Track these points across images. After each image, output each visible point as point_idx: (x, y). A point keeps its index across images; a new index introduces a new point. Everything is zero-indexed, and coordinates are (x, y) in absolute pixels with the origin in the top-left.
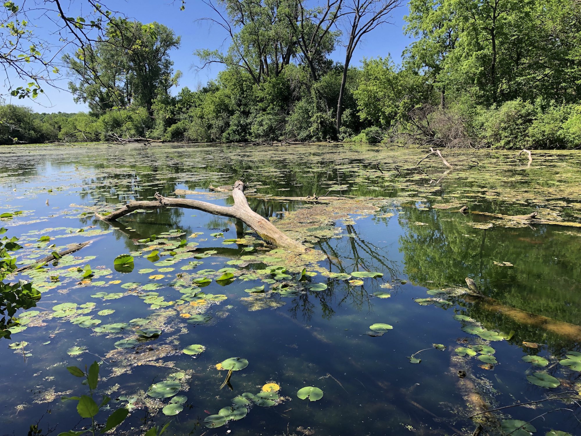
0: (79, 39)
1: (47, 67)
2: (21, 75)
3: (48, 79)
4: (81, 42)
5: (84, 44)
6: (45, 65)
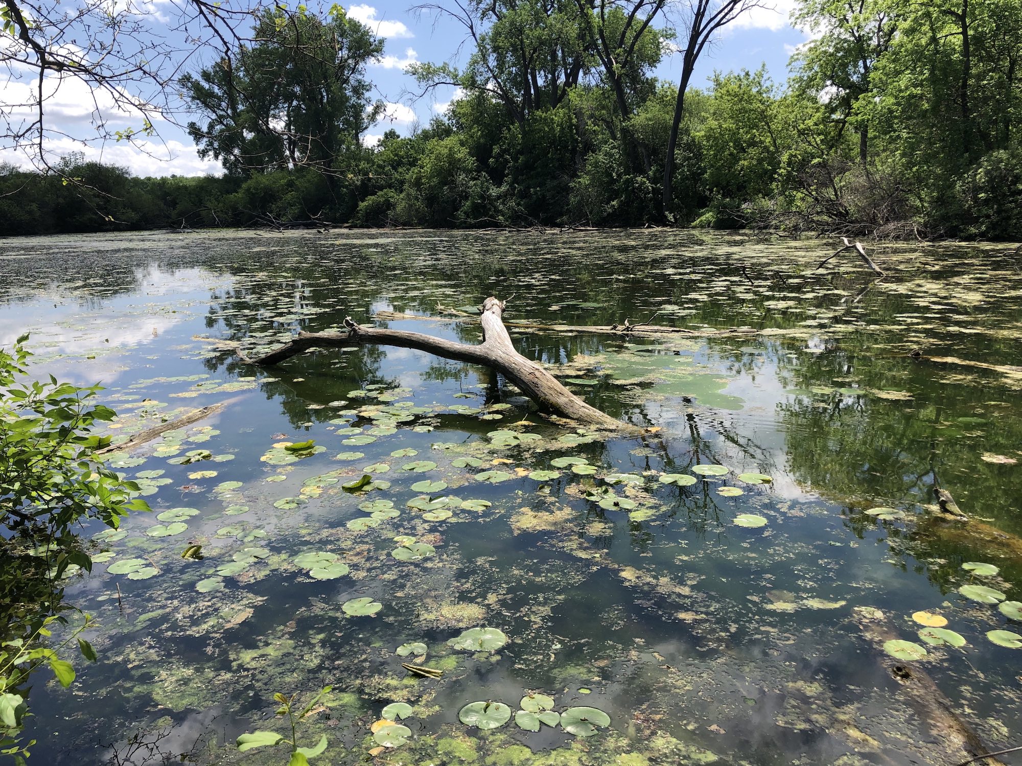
0: (221, 38)
1: (163, 89)
2: (120, 104)
4: (225, 43)
5: (230, 46)
6: (161, 85)
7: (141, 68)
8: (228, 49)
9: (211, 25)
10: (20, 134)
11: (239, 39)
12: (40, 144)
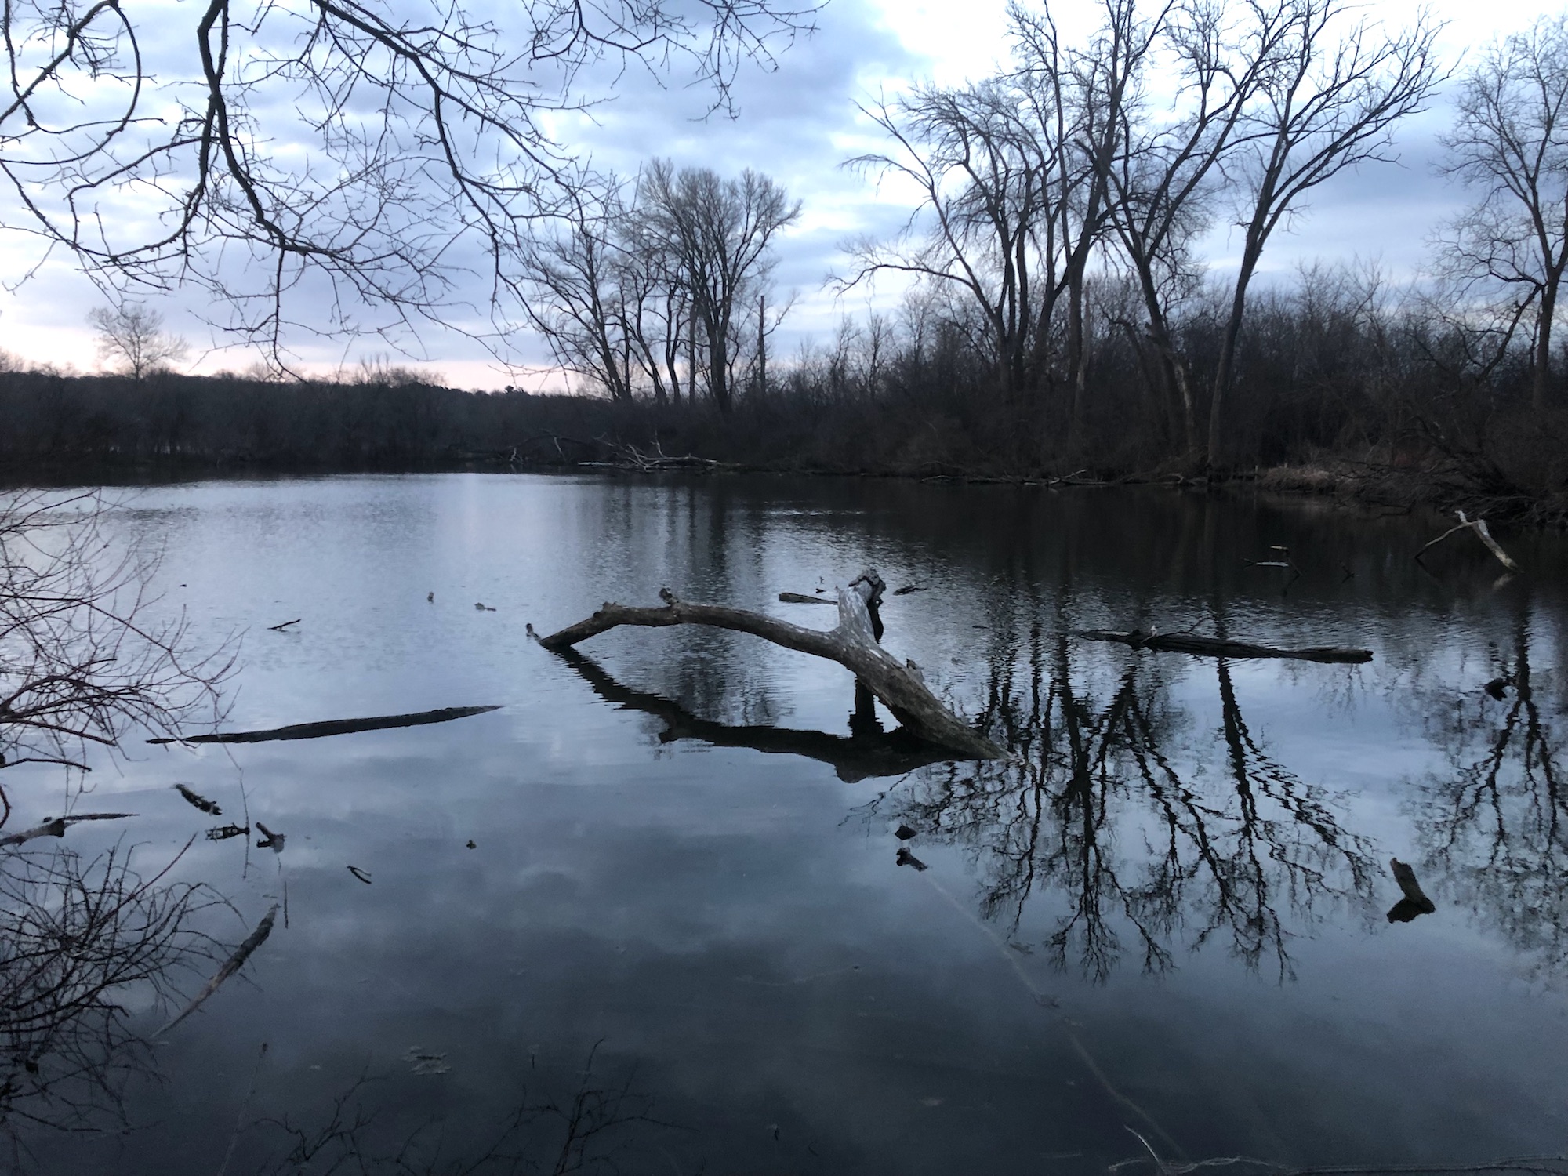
0: (488, 220)
1: (422, 277)
2: (366, 296)
3: (423, 301)
4: (491, 224)
5: (497, 229)
6: (419, 272)
7: (397, 253)
8: (495, 232)
9: (475, 204)
10: (255, 326)
11: (512, 218)
12: (275, 341)
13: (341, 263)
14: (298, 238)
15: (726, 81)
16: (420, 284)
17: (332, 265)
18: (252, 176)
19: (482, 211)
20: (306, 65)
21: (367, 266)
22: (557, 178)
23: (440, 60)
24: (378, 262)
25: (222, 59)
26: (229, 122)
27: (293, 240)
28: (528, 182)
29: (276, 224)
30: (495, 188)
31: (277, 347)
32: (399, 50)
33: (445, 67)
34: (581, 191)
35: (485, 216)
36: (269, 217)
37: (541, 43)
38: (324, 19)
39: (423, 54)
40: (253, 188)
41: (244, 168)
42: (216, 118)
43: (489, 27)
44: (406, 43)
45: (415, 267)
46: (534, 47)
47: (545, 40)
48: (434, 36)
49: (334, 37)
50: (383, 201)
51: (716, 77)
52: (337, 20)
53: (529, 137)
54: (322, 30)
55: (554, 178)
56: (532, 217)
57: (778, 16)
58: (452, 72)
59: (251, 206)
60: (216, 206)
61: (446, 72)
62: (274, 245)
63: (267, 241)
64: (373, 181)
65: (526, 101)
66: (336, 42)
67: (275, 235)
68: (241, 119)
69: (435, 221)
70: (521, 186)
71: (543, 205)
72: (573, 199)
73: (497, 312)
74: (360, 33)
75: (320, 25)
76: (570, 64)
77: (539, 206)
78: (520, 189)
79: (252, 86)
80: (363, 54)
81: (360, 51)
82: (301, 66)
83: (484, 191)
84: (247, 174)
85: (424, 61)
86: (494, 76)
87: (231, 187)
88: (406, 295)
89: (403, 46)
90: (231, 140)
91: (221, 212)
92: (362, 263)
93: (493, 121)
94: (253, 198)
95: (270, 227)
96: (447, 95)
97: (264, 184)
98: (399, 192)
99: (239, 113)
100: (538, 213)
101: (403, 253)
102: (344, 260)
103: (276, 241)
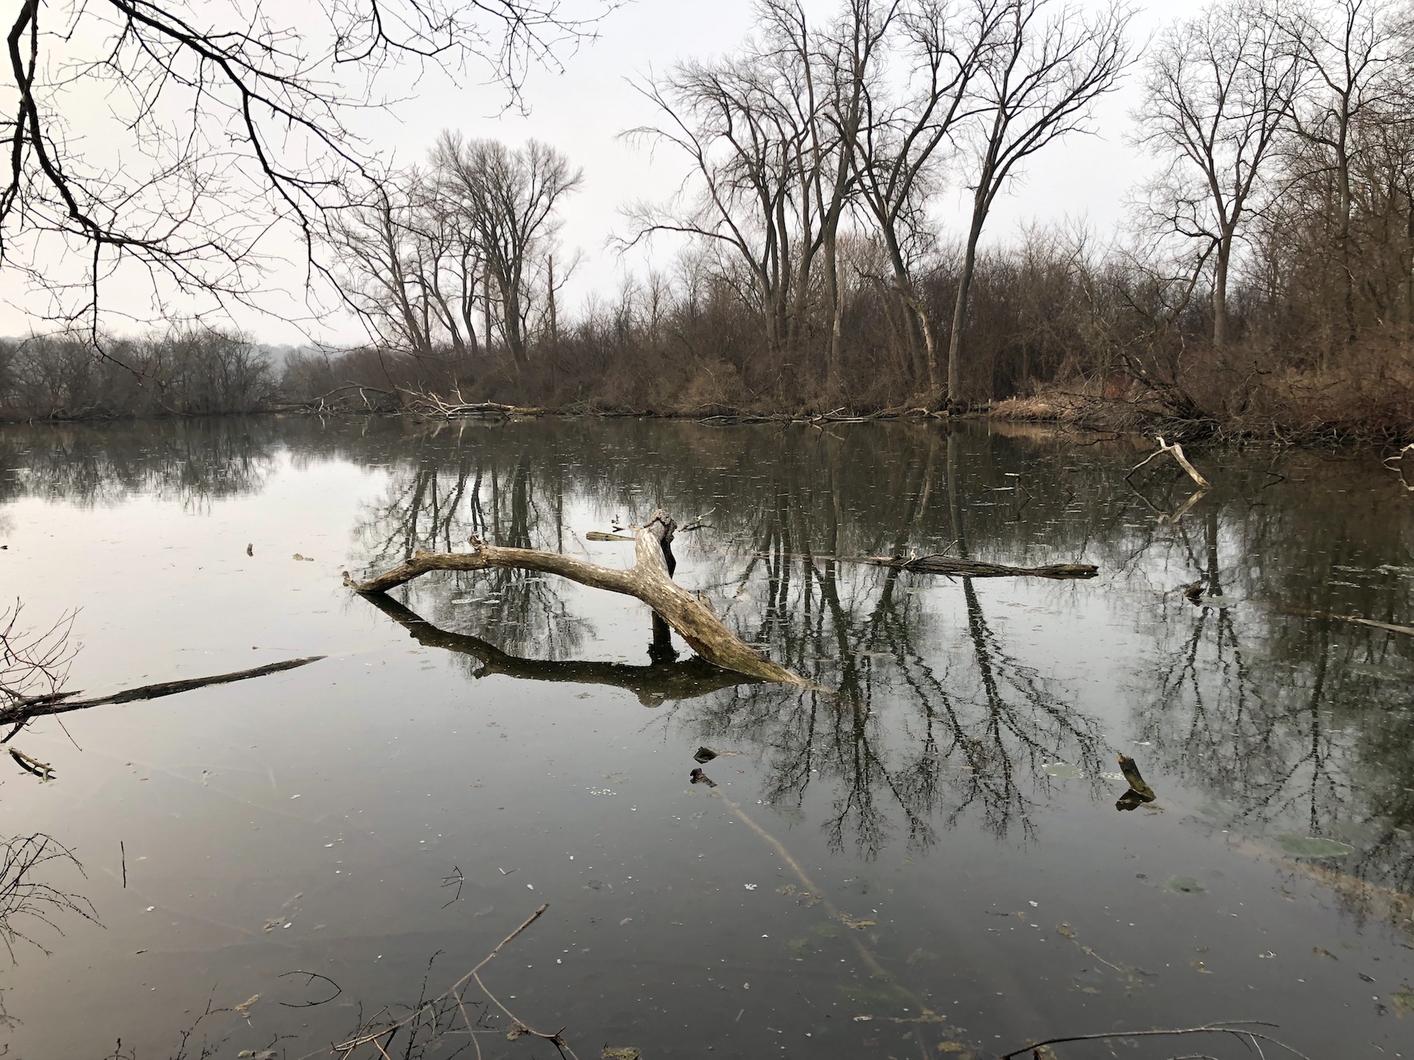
0: (300, 212)
1: (237, 266)
2: (183, 285)
4: (302, 216)
5: (308, 219)
6: (234, 261)
7: (212, 244)
8: (306, 222)
9: (286, 197)
10: (74, 315)
11: (322, 209)
12: (94, 329)
13: (158, 255)
14: (112, 231)
15: (517, 84)
16: (236, 272)
17: (150, 257)
18: (64, 172)
19: (292, 203)
20: (114, 66)
21: (183, 256)
22: (363, 171)
23: (245, 60)
24: (194, 252)
25: (32, 65)
26: (40, 122)
27: (108, 233)
28: (336, 176)
29: (91, 217)
30: (305, 183)
31: (97, 335)
32: (205, 54)
33: (251, 68)
34: (386, 183)
35: (296, 207)
36: (82, 211)
37: (340, 48)
38: (131, 24)
39: (230, 57)
40: (66, 184)
41: (55, 165)
42: (27, 120)
43: (292, 32)
44: (212, 46)
45: (230, 257)
46: (336, 53)
47: (346, 44)
48: (240, 40)
49: (141, 40)
50: (196, 194)
51: (508, 78)
52: (143, 25)
53: (336, 134)
54: (129, 33)
55: (360, 171)
56: (342, 207)
57: (563, 25)
58: (258, 73)
59: (64, 201)
60: (29, 200)
61: (252, 73)
62: (90, 237)
63: (82, 234)
64: (185, 175)
65: (331, 100)
66: (143, 45)
67: (89, 228)
68: (51, 119)
69: (248, 212)
70: (329, 179)
71: (351, 197)
72: (379, 190)
73: (311, 296)
74: (166, 37)
75: (127, 28)
76: (371, 68)
77: (348, 197)
78: (329, 183)
79: (62, 87)
80: (171, 56)
81: (167, 53)
82: (109, 66)
83: (294, 185)
84: (60, 172)
85: (230, 63)
86: (298, 77)
87: (44, 184)
88: (222, 284)
89: (209, 49)
90: (43, 139)
91: (35, 205)
92: (178, 254)
93: (300, 120)
94: (66, 193)
95: (85, 221)
96: (253, 96)
97: (77, 181)
98: (211, 186)
99: (49, 113)
100: (347, 204)
101: (218, 243)
102: (161, 251)
103: (91, 234)
